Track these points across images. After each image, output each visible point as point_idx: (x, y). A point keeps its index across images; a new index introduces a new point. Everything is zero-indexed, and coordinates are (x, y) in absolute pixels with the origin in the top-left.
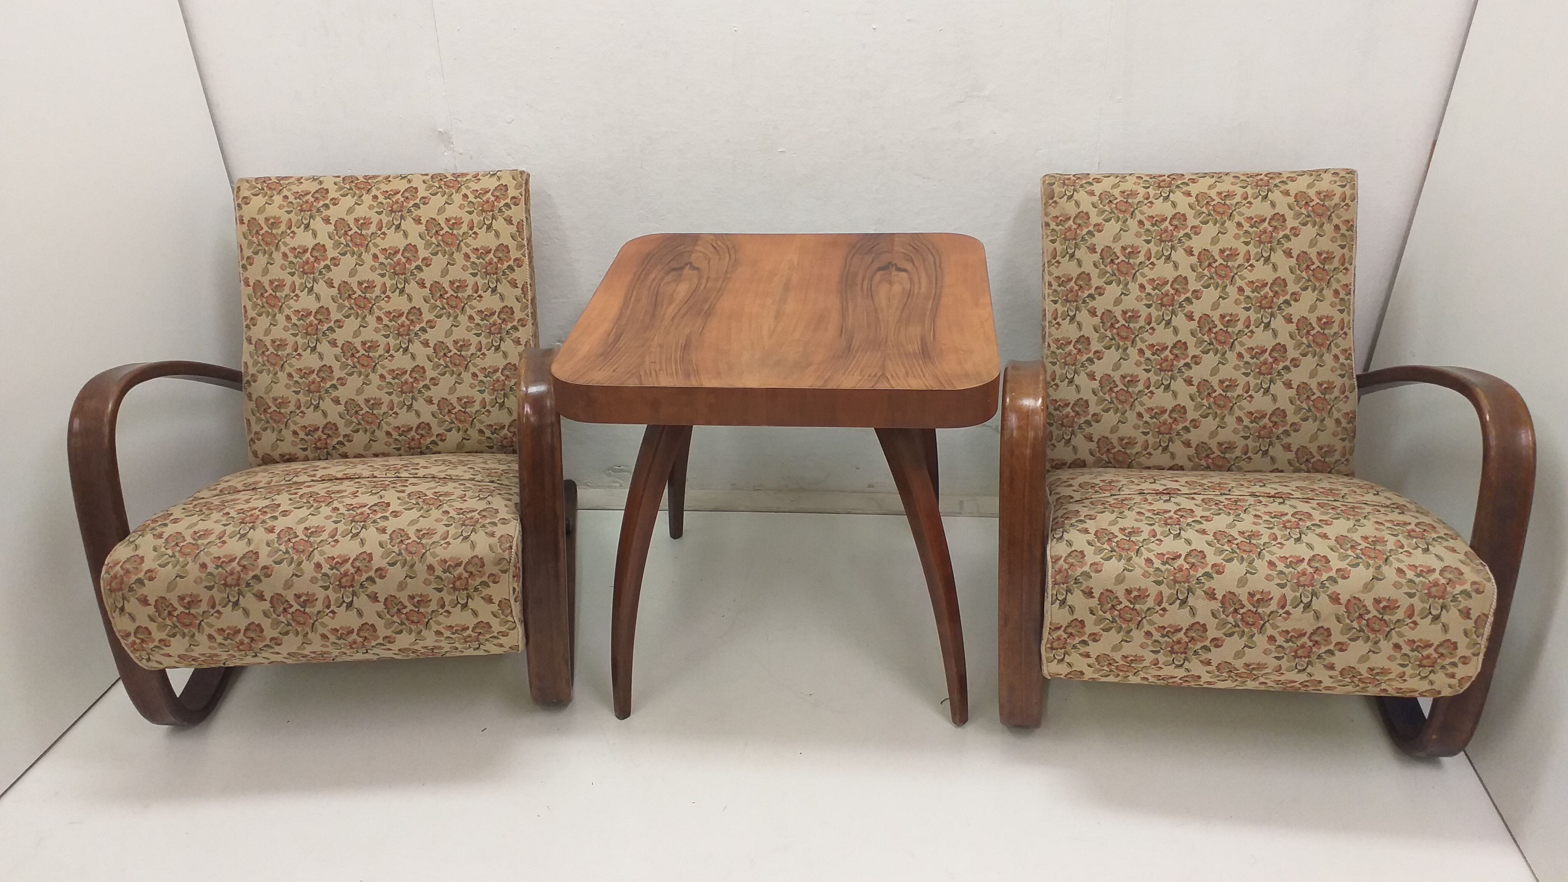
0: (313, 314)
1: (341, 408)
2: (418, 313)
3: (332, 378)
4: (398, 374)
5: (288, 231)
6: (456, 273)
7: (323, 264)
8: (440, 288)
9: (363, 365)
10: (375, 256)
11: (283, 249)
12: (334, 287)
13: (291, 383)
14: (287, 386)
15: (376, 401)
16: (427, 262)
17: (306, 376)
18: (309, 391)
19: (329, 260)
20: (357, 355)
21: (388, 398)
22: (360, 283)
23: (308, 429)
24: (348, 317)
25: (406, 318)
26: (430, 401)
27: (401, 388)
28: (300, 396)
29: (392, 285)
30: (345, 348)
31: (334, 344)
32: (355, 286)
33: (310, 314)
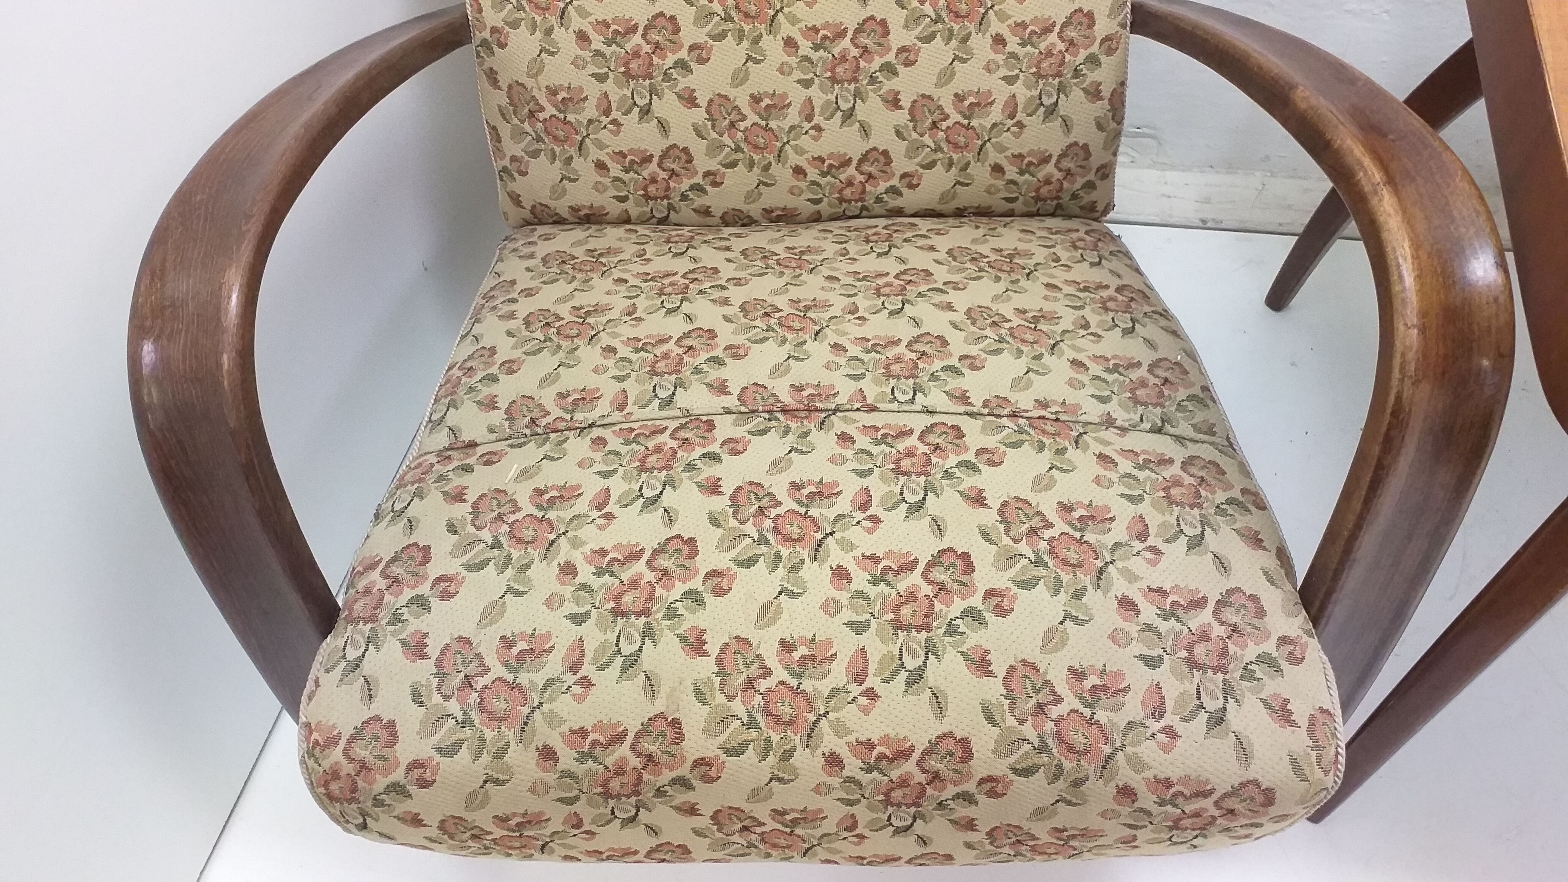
1: (699, 115)
3: (676, 45)
4: (824, 38)
9: (747, 15)
13: (587, 55)
15: (776, 100)
17: (619, 39)
18: (628, 75)
23: (629, 158)
26: (894, 102)
27: (832, 70)
28: (609, 86)
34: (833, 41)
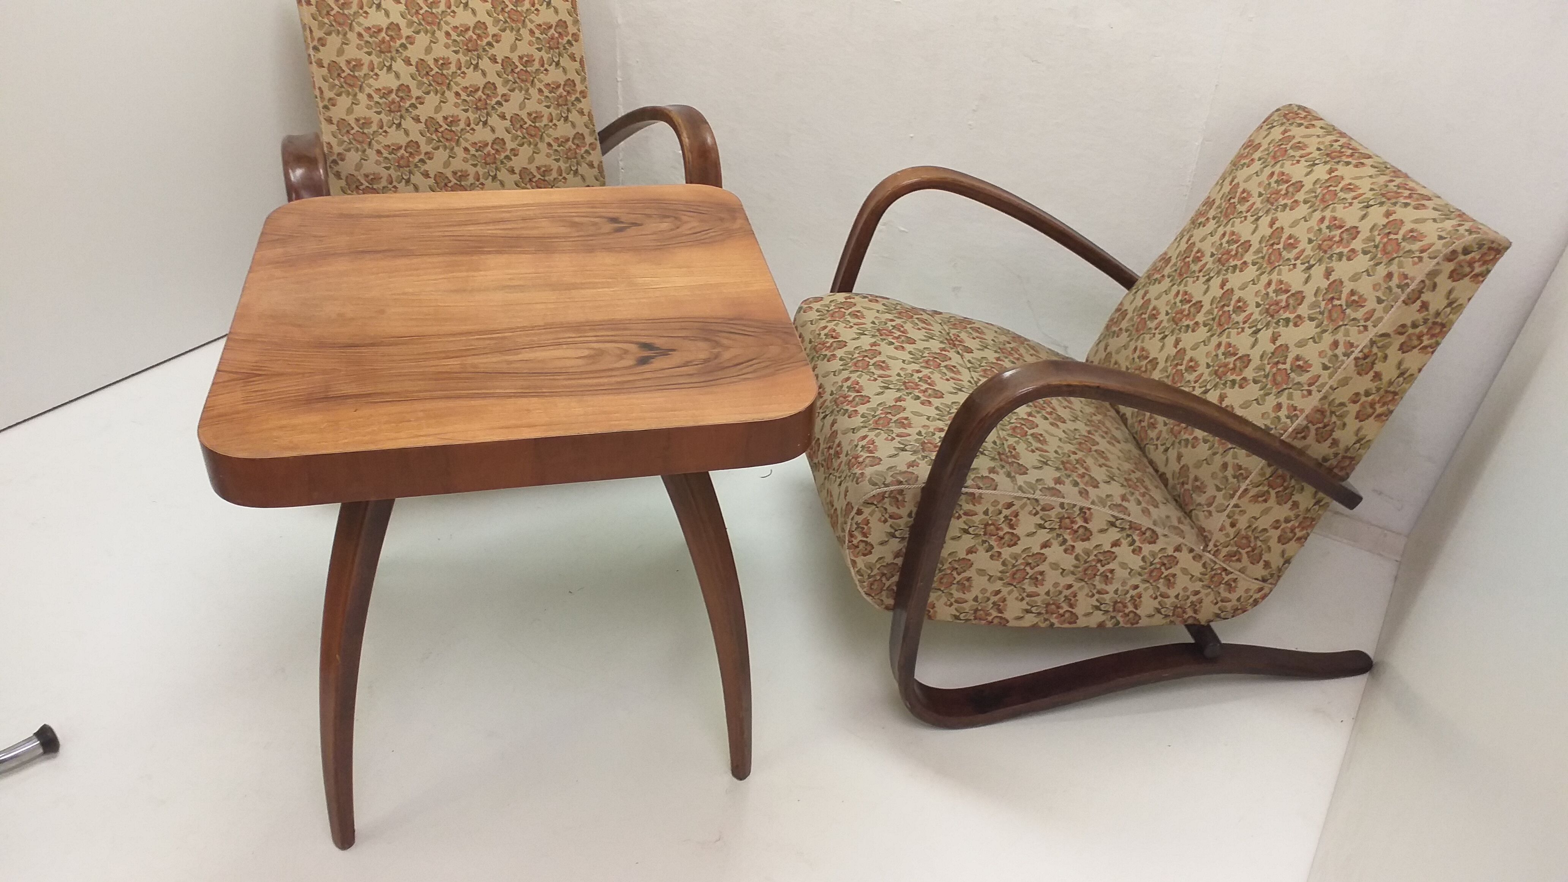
0: (394, 92)
1: (431, 182)
2: (493, 88)
3: (419, 153)
4: (480, 147)
6: (524, 48)
7: (399, 43)
8: (511, 63)
9: (447, 139)
10: (448, 34)
11: (357, 29)
12: (411, 65)
13: (381, 159)
14: (378, 163)
15: (463, 174)
16: (497, 38)
17: (394, 152)
18: (399, 166)
19: (404, 38)
20: (441, 130)
21: (474, 169)
22: (436, 61)
24: (428, 93)
25: (482, 92)
26: (512, 171)
27: (485, 160)
28: (391, 171)
29: (467, 61)
30: (428, 123)
31: (417, 120)
32: (431, 63)
33: (391, 91)
34: (483, 148)
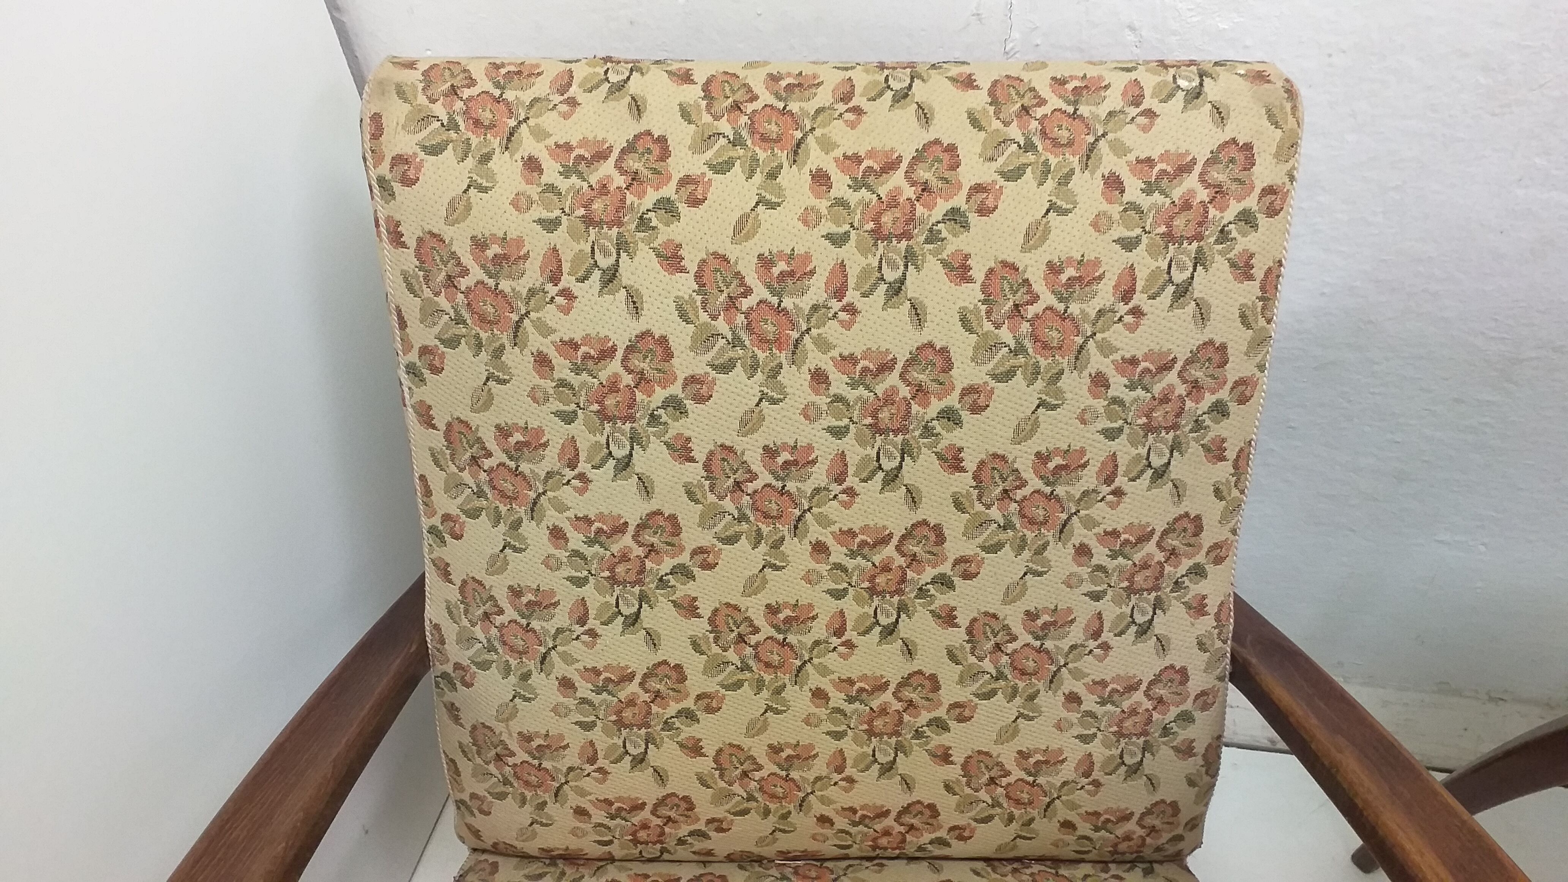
0: (631, 529)
1: (706, 764)
2: (933, 538)
3: (681, 694)
4: (861, 690)
5: (549, 287)
6: (1058, 430)
7: (660, 393)
8: (1006, 472)
10: (819, 378)
11: (536, 341)
12: (692, 460)
13: (570, 702)
15: (800, 751)
16: (976, 399)
17: (610, 687)
18: (620, 724)
19: (680, 382)
20: (753, 639)
21: (832, 745)
22: (770, 452)
23: (617, 805)
24: (731, 540)
25: (898, 548)
26: (944, 757)
27: (870, 723)
28: (596, 734)
29: (866, 459)
30: (720, 620)
31: (689, 608)
32: (755, 460)
33: (621, 529)
34: (871, 693)
